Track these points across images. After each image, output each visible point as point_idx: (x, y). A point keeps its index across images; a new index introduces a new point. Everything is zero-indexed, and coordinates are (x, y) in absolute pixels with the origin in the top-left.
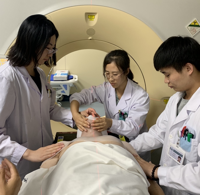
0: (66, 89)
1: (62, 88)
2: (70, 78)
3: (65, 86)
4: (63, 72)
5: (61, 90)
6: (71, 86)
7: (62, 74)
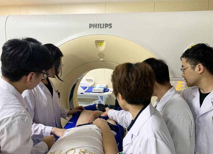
0: (102, 100)
1: (99, 99)
2: (106, 91)
3: (102, 97)
4: (102, 85)
5: (99, 101)
6: (106, 97)
7: (100, 87)
